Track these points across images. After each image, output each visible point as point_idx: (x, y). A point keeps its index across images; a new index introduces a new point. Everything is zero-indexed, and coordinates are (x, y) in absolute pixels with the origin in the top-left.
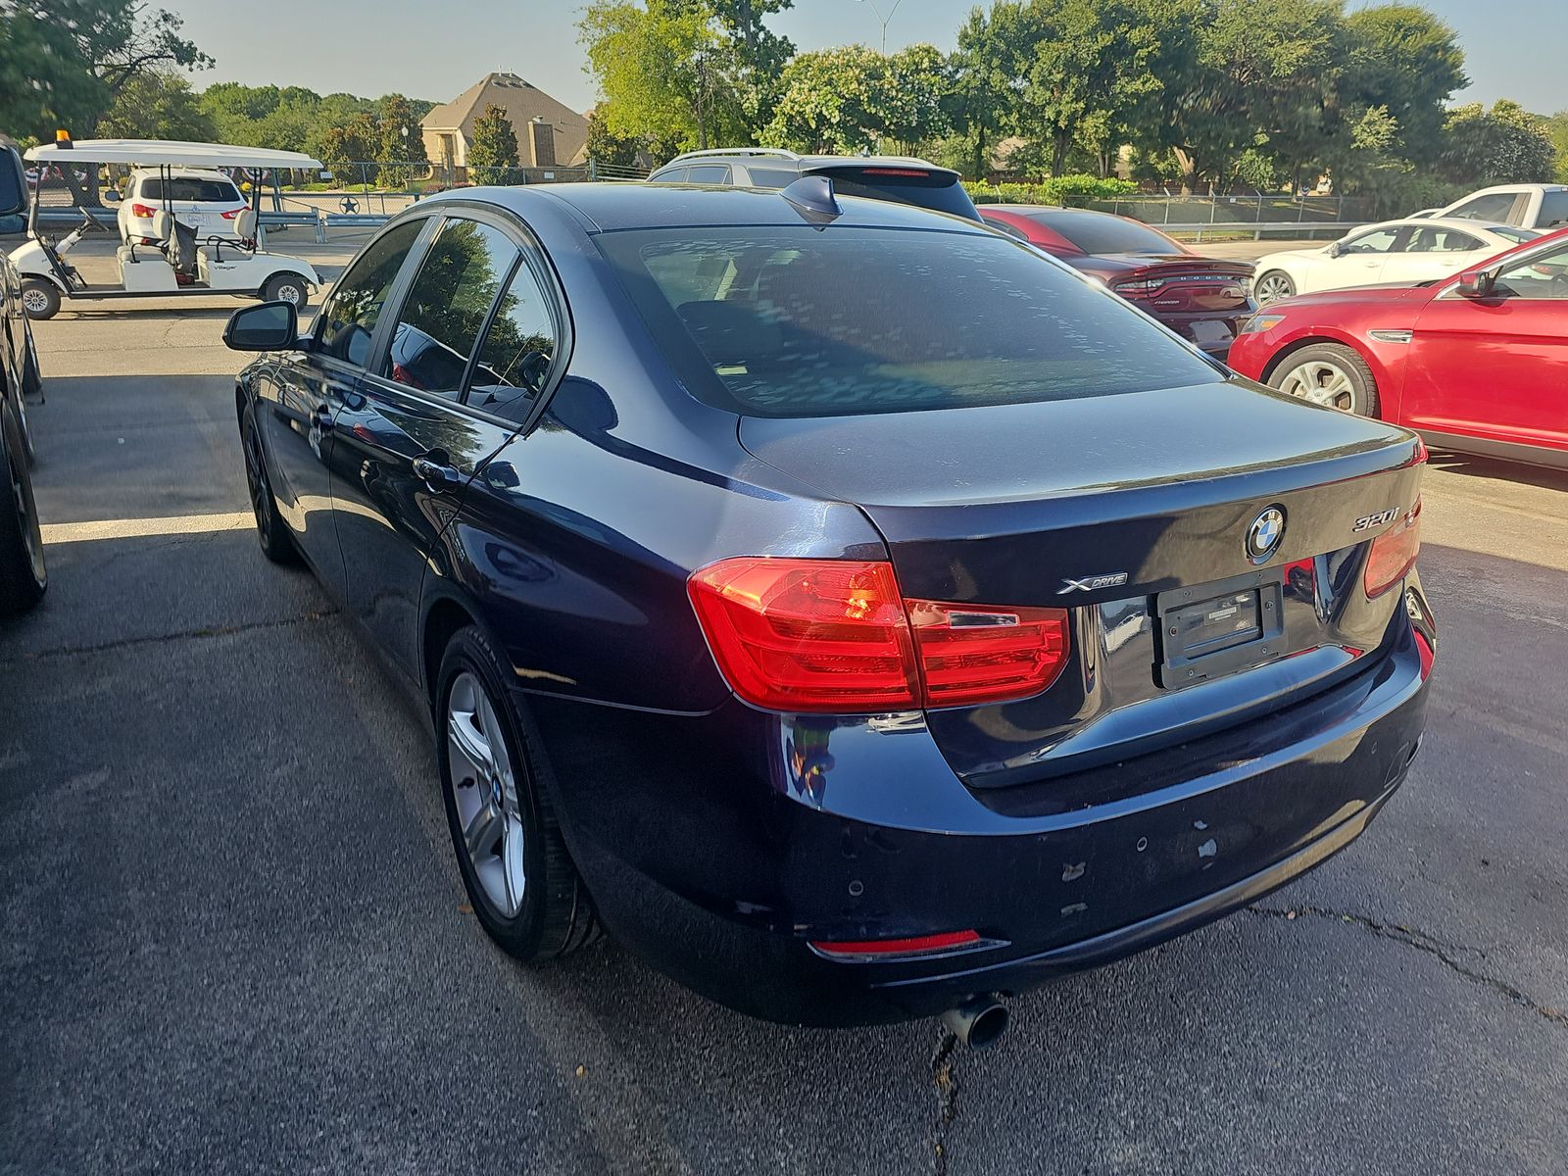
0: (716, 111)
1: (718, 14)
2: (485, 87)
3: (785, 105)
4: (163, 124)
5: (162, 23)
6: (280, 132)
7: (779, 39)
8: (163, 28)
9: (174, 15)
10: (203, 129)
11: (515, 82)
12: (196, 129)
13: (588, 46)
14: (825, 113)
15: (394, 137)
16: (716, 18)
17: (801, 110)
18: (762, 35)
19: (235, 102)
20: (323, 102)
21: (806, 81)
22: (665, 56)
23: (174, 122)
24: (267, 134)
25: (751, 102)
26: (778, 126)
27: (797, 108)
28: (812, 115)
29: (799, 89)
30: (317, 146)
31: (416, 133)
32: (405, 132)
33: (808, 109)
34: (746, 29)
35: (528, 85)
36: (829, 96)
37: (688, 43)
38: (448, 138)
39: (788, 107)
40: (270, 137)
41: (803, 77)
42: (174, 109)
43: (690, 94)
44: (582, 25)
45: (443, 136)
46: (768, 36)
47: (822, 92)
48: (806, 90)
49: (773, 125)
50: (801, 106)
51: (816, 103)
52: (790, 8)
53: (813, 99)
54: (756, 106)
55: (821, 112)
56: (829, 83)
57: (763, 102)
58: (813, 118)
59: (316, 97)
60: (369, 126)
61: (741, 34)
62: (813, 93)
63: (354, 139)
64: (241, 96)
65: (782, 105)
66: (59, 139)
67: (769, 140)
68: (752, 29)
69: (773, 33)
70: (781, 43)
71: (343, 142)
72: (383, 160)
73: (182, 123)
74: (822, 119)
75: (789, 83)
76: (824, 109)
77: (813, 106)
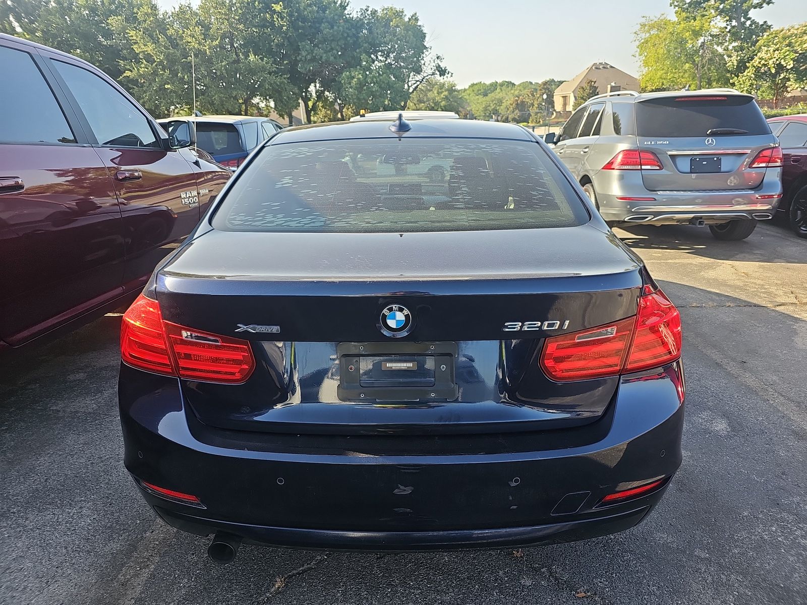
0: (709, 69)
1: (720, 15)
2: (589, 71)
3: (756, 62)
4: (443, 103)
5: (436, 60)
6: (492, 102)
7: (761, 23)
8: (436, 62)
9: (441, 56)
10: (459, 104)
11: (605, 66)
12: (456, 104)
13: (637, 43)
14: (783, 63)
15: (540, 99)
16: (719, 17)
17: (766, 63)
18: (748, 23)
19: (478, 90)
20: (516, 86)
21: (772, 46)
22: (682, 42)
23: (448, 102)
24: (487, 103)
25: (732, 61)
26: (748, 74)
27: (763, 62)
28: (773, 65)
29: (767, 51)
30: (507, 107)
31: (551, 96)
32: (545, 96)
33: (771, 62)
34: (738, 20)
35: (611, 67)
36: (787, 53)
37: (697, 34)
38: (565, 97)
39: (757, 63)
40: (488, 105)
41: (770, 43)
42: (449, 96)
43: (695, 61)
44: (635, 33)
45: (563, 97)
46: (753, 22)
47: (782, 51)
48: (771, 51)
49: (745, 74)
50: (766, 61)
51: (777, 58)
52: (771, 4)
53: (775, 56)
54: (735, 64)
55: (780, 62)
56: (789, 45)
57: (739, 62)
58: (774, 67)
59: (513, 84)
60: (530, 95)
61: (734, 23)
62: (776, 52)
63: (523, 102)
64: (482, 87)
65: (753, 61)
66: (361, 114)
67: (742, 82)
68: (743, 19)
69: (757, 20)
70: (762, 25)
71: (517, 104)
72: (533, 111)
73: (451, 102)
74: (780, 68)
75: (760, 48)
76: (783, 60)
77: (775, 60)
